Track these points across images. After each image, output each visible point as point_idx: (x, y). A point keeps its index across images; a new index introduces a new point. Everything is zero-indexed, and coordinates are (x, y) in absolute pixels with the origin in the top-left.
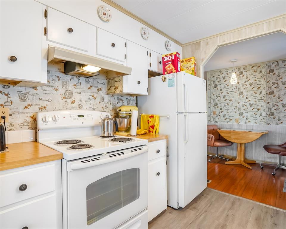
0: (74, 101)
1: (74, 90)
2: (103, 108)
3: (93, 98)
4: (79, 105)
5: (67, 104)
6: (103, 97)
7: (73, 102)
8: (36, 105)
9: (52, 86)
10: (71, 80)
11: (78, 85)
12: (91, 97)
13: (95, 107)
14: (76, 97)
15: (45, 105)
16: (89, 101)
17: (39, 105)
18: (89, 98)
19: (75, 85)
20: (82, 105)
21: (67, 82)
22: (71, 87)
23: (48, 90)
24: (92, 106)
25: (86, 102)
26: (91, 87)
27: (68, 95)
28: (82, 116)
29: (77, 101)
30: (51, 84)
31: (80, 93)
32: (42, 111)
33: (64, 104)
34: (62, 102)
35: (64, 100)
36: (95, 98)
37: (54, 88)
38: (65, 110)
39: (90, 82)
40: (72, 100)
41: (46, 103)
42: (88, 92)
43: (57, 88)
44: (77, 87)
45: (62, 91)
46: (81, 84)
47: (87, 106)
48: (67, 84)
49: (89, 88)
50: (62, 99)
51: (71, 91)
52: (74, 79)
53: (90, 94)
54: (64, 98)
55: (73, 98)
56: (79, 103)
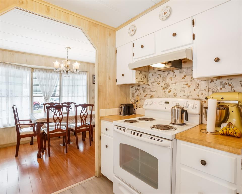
0: (170, 90)
1: (170, 82)
2: (198, 95)
3: (187, 86)
4: (174, 93)
5: (165, 93)
6: (199, 84)
7: (170, 92)
8: (149, 95)
9: (157, 82)
10: (168, 74)
11: (173, 77)
12: (185, 86)
13: (189, 94)
14: (172, 87)
15: (153, 95)
16: (183, 89)
17: (151, 94)
18: (183, 87)
19: (171, 78)
20: (177, 93)
21: (165, 77)
22: (168, 80)
23: (154, 85)
24: (186, 94)
25: (180, 91)
26: (185, 76)
27: (167, 86)
28: (168, 103)
29: (172, 90)
30: (156, 81)
31: (175, 84)
32: (152, 98)
33: (163, 94)
34: (162, 92)
35: (164, 90)
36: (189, 86)
37: (158, 83)
38: (164, 97)
39: (184, 72)
40: (169, 90)
41: (154, 93)
42: (182, 82)
43: (159, 82)
44: (173, 79)
45: (162, 84)
46: (175, 76)
47: (182, 94)
48: (165, 78)
49: (183, 78)
50: (162, 90)
51: (168, 83)
52: (170, 73)
53: (183, 83)
54: (163, 89)
55: (169, 89)
56: (174, 92)
